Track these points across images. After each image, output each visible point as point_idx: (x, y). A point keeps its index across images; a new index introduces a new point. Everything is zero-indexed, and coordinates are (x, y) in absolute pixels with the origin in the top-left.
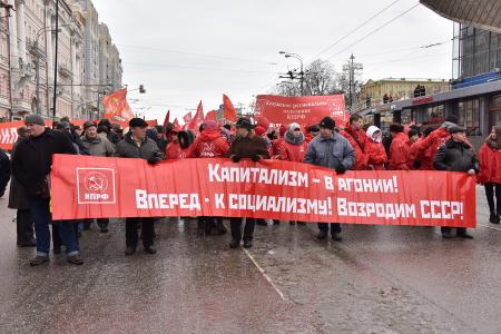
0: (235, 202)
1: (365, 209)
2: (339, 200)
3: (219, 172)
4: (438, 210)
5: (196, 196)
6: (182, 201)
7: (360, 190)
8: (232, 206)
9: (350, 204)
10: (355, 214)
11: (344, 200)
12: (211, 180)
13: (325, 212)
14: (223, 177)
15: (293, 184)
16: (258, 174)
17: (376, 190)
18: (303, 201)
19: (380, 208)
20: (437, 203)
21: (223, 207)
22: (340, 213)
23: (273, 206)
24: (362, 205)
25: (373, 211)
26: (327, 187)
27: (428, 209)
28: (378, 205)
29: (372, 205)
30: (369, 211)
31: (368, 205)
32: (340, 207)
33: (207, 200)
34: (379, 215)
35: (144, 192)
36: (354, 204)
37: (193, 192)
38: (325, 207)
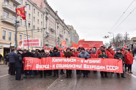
0: (58, 66)
1: (91, 67)
2: (84, 65)
3: (55, 60)
4: (111, 68)
5: (48, 65)
6: (46, 66)
7: (91, 62)
8: (57, 67)
9: (87, 66)
10: (88, 68)
11: (86, 65)
12: (53, 62)
13: (80, 67)
14: (55, 61)
15: (72, 61)
16: (64, 60)
17: (95, 62)
18: (75, 65)
19: (95, 67)
20: (111, 66)
21: (54, 67)
22: (84, 68)
23: (67, 66)
24: (91, 66)
25: (93, 67)
26: (81, 62)
27: (108, 68)
28: (95, 66)
29: (93, 66)
30: (92, 67)
31: (92, 66)
32: (84, 66)
33: (51, 66)
34: (95, 68)
35: (38, 65)
36: (88, 66)
37: (48, 64)
38: (80, 66)
